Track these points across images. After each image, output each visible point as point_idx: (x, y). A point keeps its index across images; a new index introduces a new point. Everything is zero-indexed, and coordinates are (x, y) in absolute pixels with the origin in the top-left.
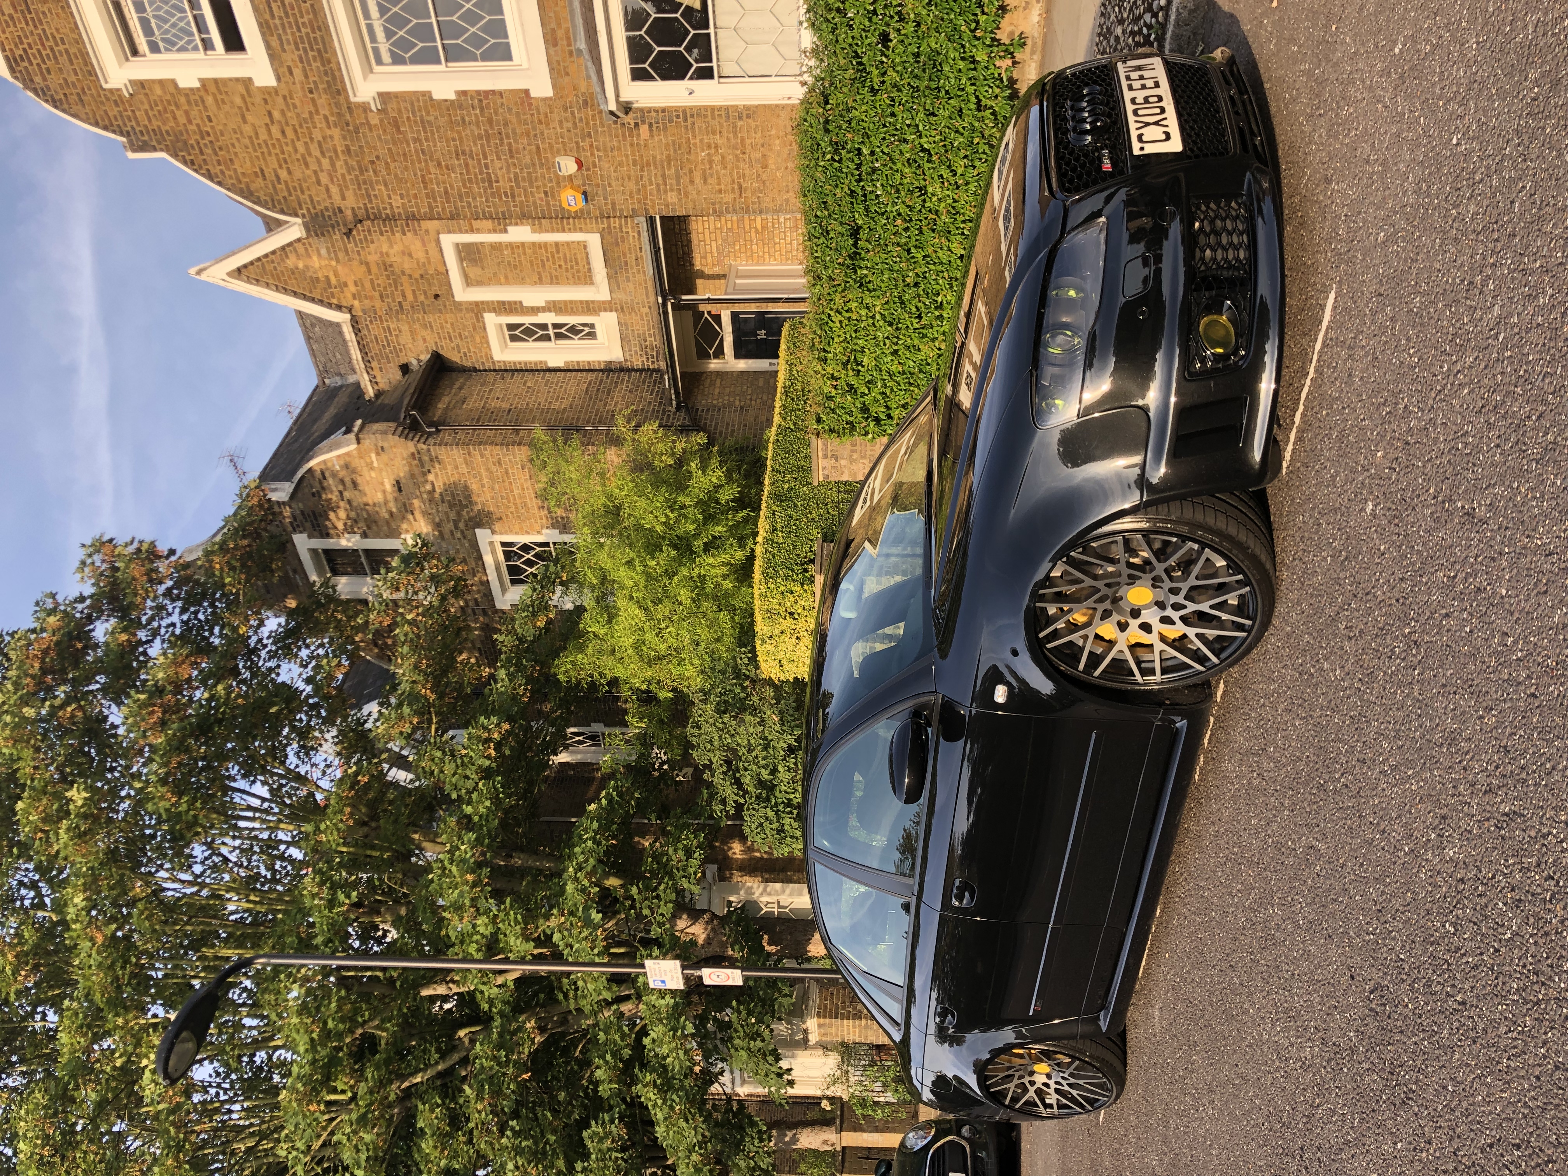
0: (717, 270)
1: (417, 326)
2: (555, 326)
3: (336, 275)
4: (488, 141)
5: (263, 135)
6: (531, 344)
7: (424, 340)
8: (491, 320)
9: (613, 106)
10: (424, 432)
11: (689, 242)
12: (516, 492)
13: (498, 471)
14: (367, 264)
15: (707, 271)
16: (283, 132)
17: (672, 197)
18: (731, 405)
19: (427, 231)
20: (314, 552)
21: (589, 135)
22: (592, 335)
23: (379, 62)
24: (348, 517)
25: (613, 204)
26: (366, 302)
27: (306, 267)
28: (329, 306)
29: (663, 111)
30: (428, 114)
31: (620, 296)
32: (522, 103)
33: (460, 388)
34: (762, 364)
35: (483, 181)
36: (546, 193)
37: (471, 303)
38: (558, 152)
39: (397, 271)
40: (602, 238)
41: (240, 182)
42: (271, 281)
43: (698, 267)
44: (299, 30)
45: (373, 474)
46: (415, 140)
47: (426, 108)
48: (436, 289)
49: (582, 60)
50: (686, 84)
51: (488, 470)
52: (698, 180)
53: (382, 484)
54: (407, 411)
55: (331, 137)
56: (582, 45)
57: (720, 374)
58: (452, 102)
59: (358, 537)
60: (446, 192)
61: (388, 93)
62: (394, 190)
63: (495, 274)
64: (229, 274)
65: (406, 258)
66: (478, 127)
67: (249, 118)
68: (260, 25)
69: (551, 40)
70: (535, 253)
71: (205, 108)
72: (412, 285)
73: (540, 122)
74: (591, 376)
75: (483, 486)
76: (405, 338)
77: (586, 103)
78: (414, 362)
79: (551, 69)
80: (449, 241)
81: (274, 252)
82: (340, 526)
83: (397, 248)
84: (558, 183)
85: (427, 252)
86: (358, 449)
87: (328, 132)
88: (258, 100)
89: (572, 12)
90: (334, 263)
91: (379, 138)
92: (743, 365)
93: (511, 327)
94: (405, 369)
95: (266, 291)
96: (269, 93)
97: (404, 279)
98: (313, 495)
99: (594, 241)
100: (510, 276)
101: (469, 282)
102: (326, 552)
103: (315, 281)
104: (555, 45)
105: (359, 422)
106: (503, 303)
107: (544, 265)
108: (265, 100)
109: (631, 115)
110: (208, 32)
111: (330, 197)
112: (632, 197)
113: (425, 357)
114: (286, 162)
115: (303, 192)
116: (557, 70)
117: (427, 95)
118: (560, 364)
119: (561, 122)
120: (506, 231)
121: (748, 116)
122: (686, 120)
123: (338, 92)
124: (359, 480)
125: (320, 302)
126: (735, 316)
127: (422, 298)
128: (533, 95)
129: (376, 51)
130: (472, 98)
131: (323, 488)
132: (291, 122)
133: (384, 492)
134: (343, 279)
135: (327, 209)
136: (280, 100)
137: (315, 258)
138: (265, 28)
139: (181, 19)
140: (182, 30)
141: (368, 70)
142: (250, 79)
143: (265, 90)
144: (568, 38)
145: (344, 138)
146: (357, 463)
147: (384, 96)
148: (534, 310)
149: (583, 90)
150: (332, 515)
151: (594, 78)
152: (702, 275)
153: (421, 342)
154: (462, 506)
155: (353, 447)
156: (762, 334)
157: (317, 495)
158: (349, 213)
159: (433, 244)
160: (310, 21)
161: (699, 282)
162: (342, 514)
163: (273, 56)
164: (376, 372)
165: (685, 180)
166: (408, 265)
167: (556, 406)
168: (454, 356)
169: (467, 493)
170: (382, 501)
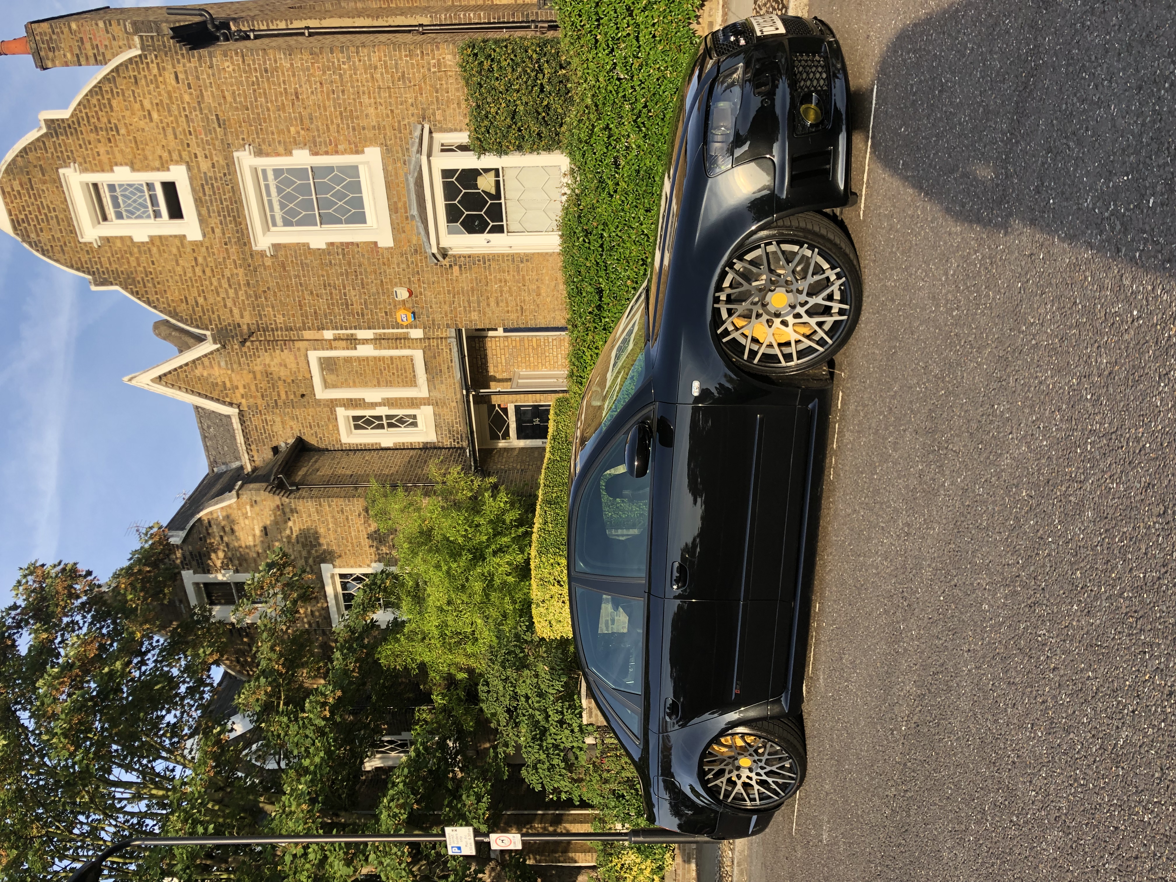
0: (505, 375)
1: (287, 418)
2: (388, 417)
3: (231, 380)
4: (347, 277)
5: (190, 274)
6: (369, 431)
7: (292, 428)
8: (342, 413)
9: (435, 250)
10: (288, 490)
11: (486, 355)
12: (353, 534)
13: (341, 518)
14: (254, 373)
15: (498, 376)
16: (204, 272)
17: (475, 316)
18: (514, 469)
19: (299, 349)
20: (197, 584)
21: (418, 273)
22: (414, 424)
23: (275, 224)
24: (226, 557)
25: (433, 320)
26: (251, 400)
27: (210, 375)
28: (224, 403)
29: (469, 257)
30: (306, 258)
31: (435, 394)
32: (372, 251)
33: (316, 462)
34: (537, 443)
35: (342, 304)
36: (386, 313)
37: (327, 400)
38: (396, 285)
39: (275, 377)
40: (424, 353)
41: (169, 306)
42: (183, 386)
43: (491, 373)
44: (222, 203)
45: (247, 522)
46: (296, 276)
47: (305, 255)
48: (302, 391)
49: (414, 223)
50: (485, 236)
51: (333, 517)
52: (493, 304)
53: (253, 530)
54: (276, 475)
55: (237, 274)
56: (415, 212)
57: (506, 450)
58: (323, 250)
59: (231, 573)
60: (315, 313)
61: (279, 244)
62: (278, 311)
63: (346, 380)
64: (153, 380)
65: (282, 368)
66: (341, 267)
67: (181, 262)
68: (196, 200)
69: (393, 209)
70: (375, 364)
71: (151, 255)
72: (285, 387)
73: (384, 264)
74: (412, 453)
75: (329, 530)
76: (278, 427)
77: (416, 251)
78: (283, 445)
79: (393, 229)
80: (314, 356)
81: (187, 364)
82: (219, 564)
83: (277, 361)
84: (395, 306)
85: (298, 364)
86: (237, 503)
87: (235, 271)
88: (189, 250)
89: (409, 190)
90: (229, 372)
91: (271, 275)
92: (522, 443)
93: (356, 418)
94: (276, 450)
95: (178, 392)
96: (197, 245)
97: (280, 383)
98: (201, 539)
99: (418, 355)
100: (357, 381)
101: (326, 385)
102: (205, 584)
103: (215, 385)
104: (396, 212)
105: (240, 483)
106: (351, 400)
107: (381, 373)
108: (194, 250)
109: (447, 259)
110: (158, 206)
111: (232, 316)
112: (446, 316)
113: (291, 441)
114: (203, 291)
115: (213, 313)
116: (397, 229)
117: (306, 245)
118: (390, 445)
119: (398, 264)
120: (356, 349)
121: (527, 261)
122: (485, 263)
123: (245, 244)
124: (236, 528)
125: (218, 400)
126: (517, 408)
127: (292, 397)
128: (379, 245)
129: (273, 217)
130: (337, 247)
131: (208, 534)
132: (210, 265)
133: (254, 536)
134: (235, 384)
135: (229, 325)
136: (204, 249)
137: (216, 368)
138: (199, 202)
139: (140, 197)
140: (140, 204)
141: (266, 229)
142: (184, 236)
143: (194, 243)
144: (405, 208)
145: (246, 275)
146: (236, 514)
147: (276, 247)
148: (373, 405)
149: (414, 242)
150: (213, 556)
151: (423, 232)
152: (494, 379)
153: (289, 430)
154: (313, 546)
155: (234, 500)
156: (537, 421)
157: (203, 539)
158: (245, 327)
159: (303, 358)
160: (230, 198)
161: (492, 384)
162: (221, 554)
163: (202, 220)
164: (254, 453)
165: (483, 304)
166: (283, 373)
167: (386, 472)
168: (313, 441)
169: (316, 536)
170: (252, 544)
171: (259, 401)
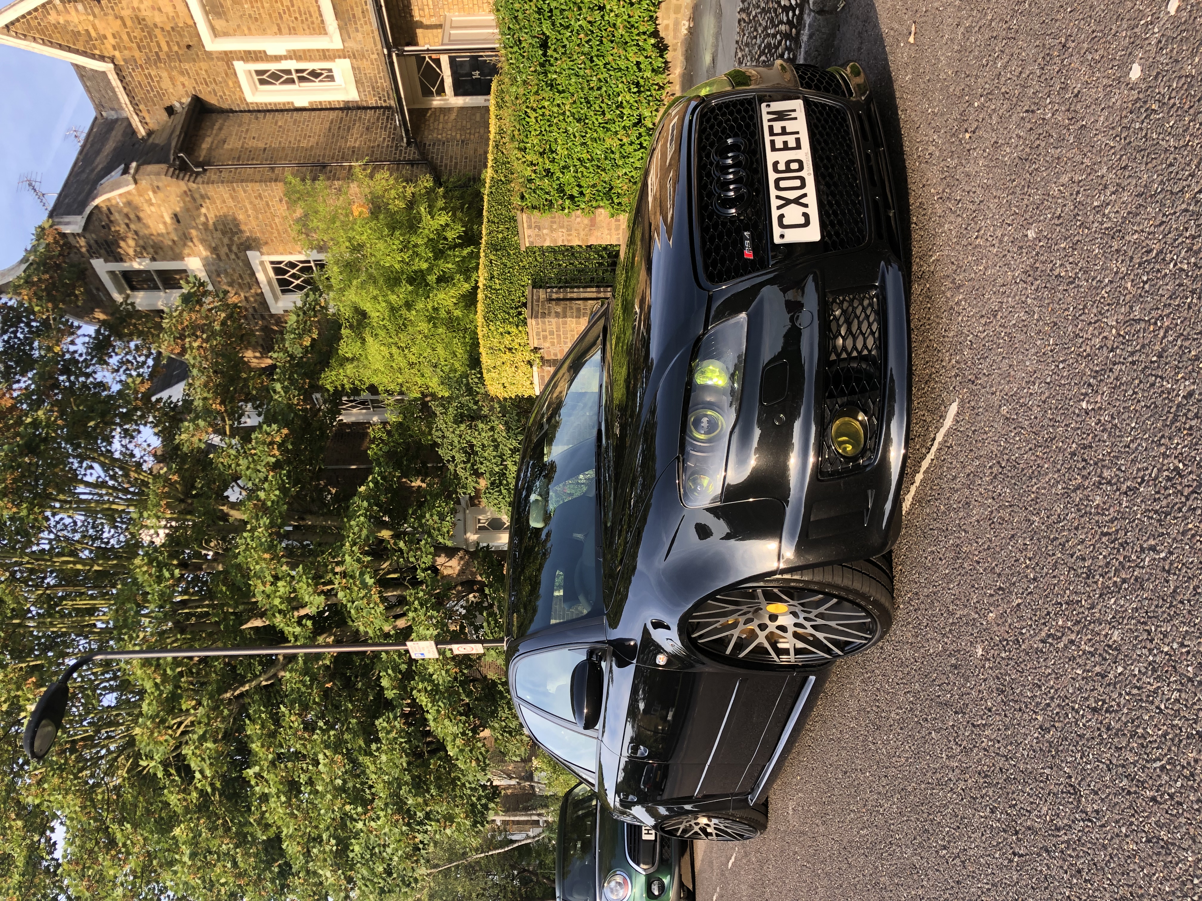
0: (433, 21)
2: (298, 71)
3: (95, 28)
6: (278, 87)
7: (183, 85)
8: (240, 66)
10: (193, 172)
12: (277, 220)
13: (260, 204)
14: (122, 19)
15: (426, 21)
18: (453, 139)
20: (112, 273)
22: (330, 78)
24: (137, 245)
26: (126, 52)
27: (67, 22)
28: (93, 57)
31: (351, 45)
33: (220, 129)
34: (479, 101)
37: (220, 53)
39: (150, 23)
42: (38, 36)
43: (417, 18)
45: (153, 209)
48: (187, 40)
51: (251, 203)
53: (162, 217)
54: (175, 153)
57: (441, 110)
59: (148, 261)
63: (238, 26)
65: (156, 13)
72: (165, 36)
74: (332, 115)
75: (249, 216)
76: (166, 83)
78: (177, 105)
81: (34, 9)
82: (131, 252)
85: (174, 7)
86: (136, 188)
90: (91, 18)
92: (460, 101)
93: (259, 73)
94: (170, 110)
95: (34, 45)
98: (103, 227)
100: (253, 27)
101: (215, 33)
102: (123, 273)
103: (76, 34)
105: (134, 164)
106: (249, 52)
107: (281, 18)
113: (186, 100)
118: (304, 104)
124: (141, 215)
125: (84, 54)
126: (452, 59)
127: (176, 48)
131: (111, 221)
133: (165, 223)
134: (102, 32)
137: (73, 13)
146: (138, 200)
148: (278, 58)
150: (122, 244)
152: (421, 25)
153: (180, 87)
154: (234, 234)
155: (132, 187)
156: (476, 74)
157: (107, 227)
161: (419, 32)
162: (131, 243)
164: (145, 114)
166: (158, 19)
167: (304, 144)
168: (213, 100)
169: (236, 223)
170: (164, 231)
171: (137, 54)
